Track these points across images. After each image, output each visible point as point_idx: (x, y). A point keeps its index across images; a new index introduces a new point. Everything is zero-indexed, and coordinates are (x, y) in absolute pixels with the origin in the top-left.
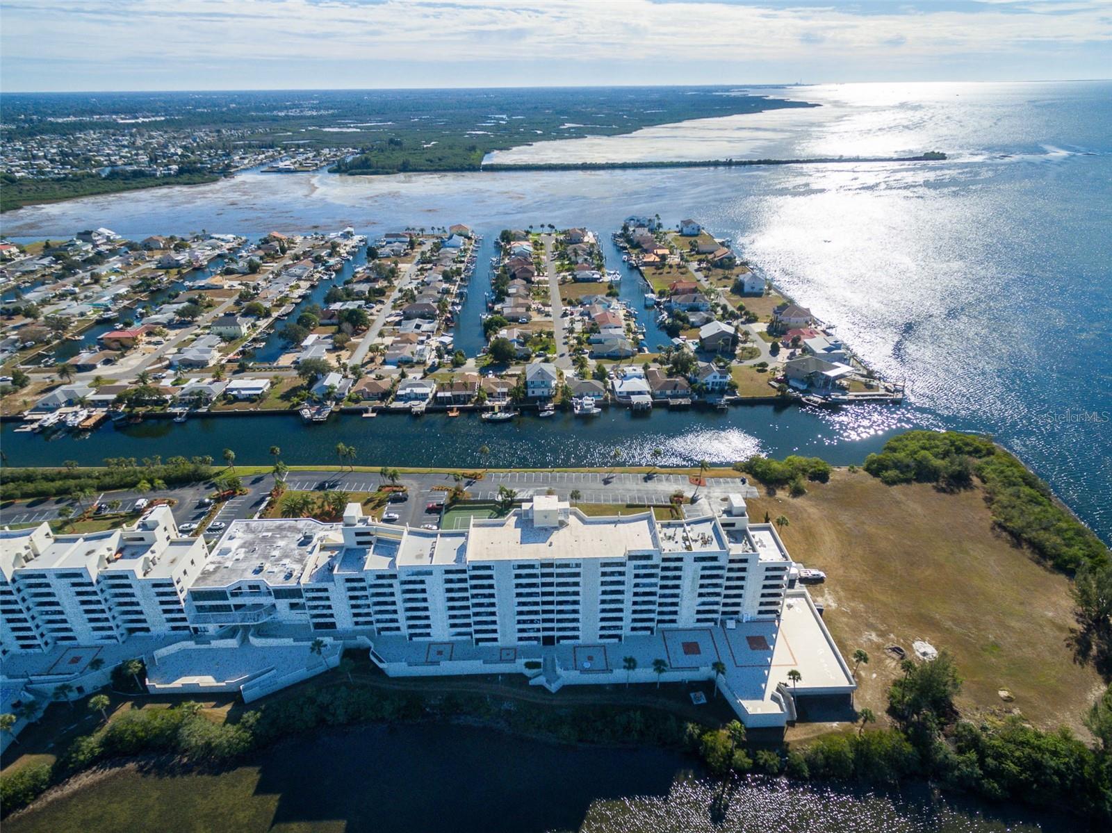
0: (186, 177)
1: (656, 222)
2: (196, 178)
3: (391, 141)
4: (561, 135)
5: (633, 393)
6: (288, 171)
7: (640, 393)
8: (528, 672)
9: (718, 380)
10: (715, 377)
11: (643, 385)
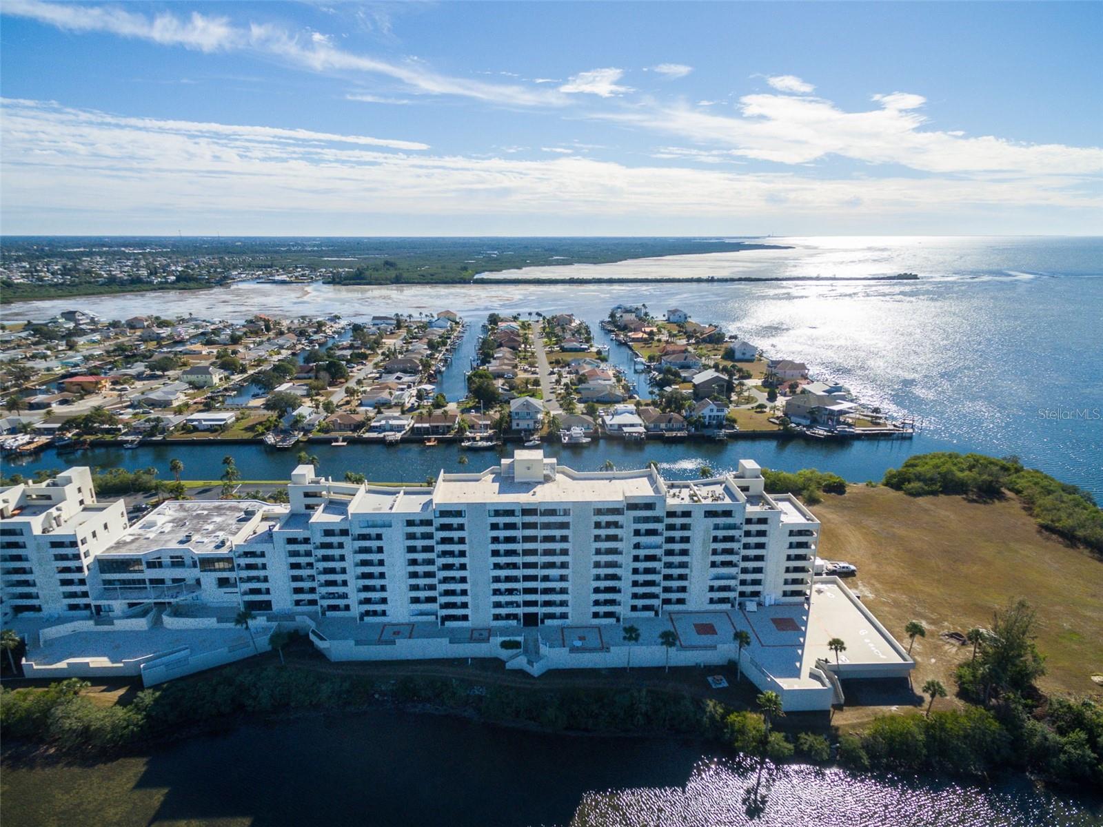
0: (181, 285)
1: (643, 311)
2: (192, 285)
3: (387, 263)
4: (550, 264)
5: (625, 425)
6: (283, 282)
7: (632, 425)
8: (504, 654)
9: (715, 413)
10: (712, 410)
11: (636, 419)
